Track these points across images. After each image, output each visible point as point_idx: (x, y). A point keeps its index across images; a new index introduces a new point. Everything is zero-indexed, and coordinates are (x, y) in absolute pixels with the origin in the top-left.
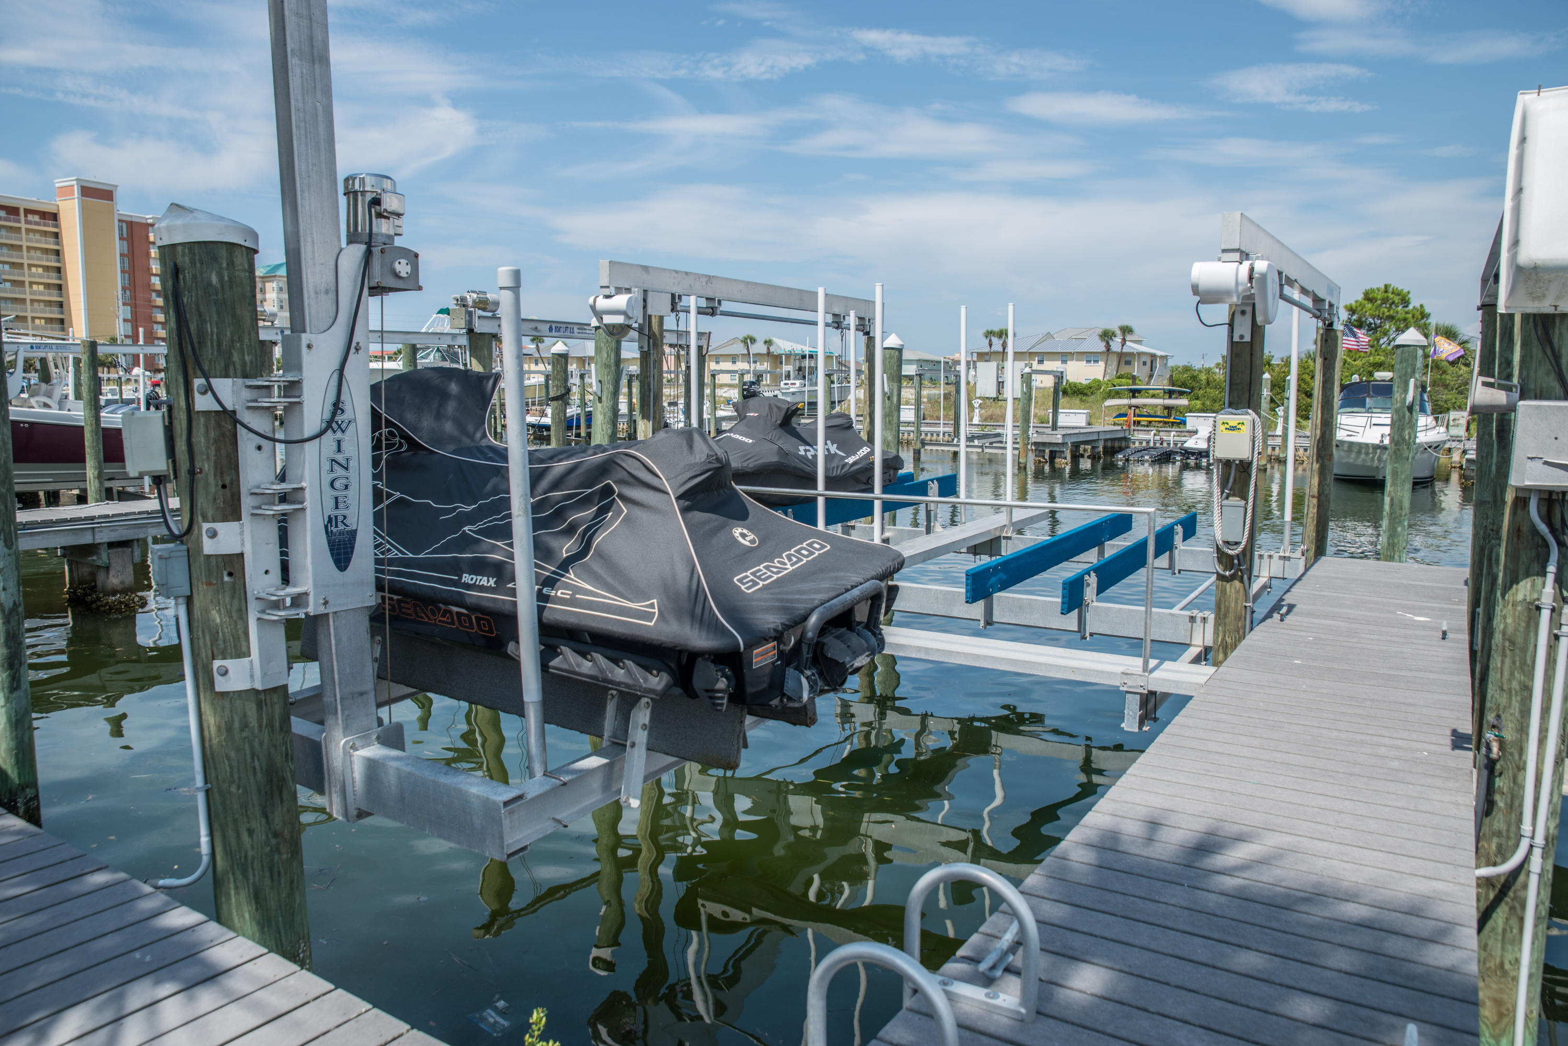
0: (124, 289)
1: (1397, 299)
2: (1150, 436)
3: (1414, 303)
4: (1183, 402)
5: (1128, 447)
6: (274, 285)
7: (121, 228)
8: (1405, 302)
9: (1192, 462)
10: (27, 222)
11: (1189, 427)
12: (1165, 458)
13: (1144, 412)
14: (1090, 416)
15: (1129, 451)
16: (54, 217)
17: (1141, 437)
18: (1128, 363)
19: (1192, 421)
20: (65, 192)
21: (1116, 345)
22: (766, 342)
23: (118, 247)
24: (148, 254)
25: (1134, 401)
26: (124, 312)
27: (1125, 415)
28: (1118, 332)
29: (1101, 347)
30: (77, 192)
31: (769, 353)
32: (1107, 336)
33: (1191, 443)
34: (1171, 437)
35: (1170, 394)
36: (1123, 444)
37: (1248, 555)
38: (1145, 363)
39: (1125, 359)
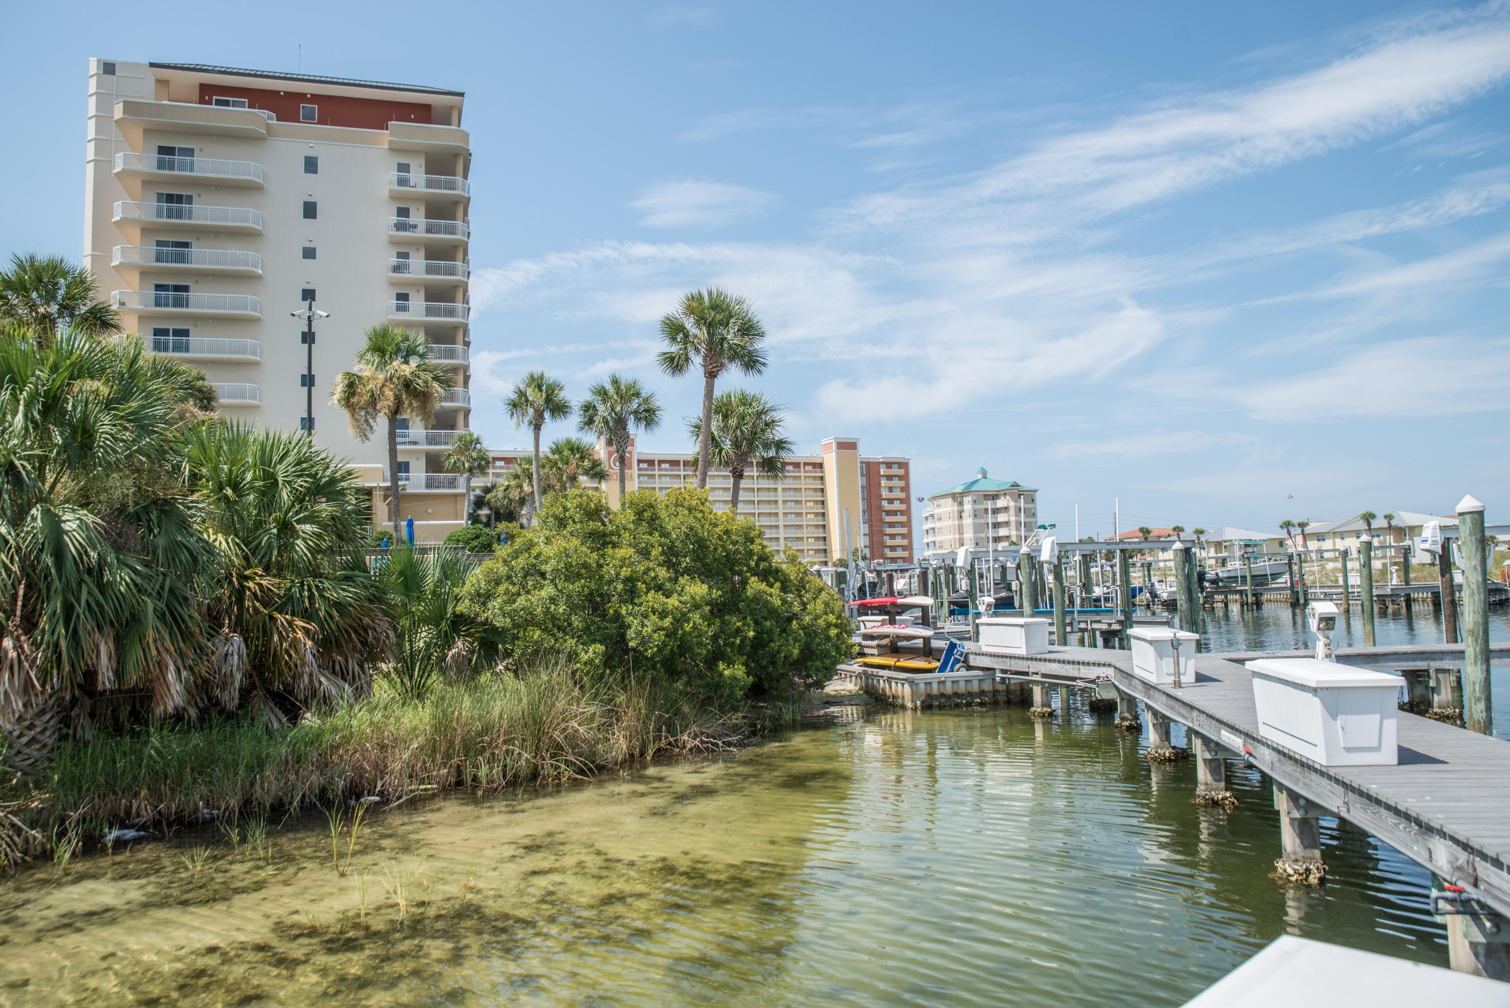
0: (864, 511)
6: (970, 498)
7: (862, 468)
10: (805, 472)
16: (821, 465)
20: (827, 447)
22: (1386, 517)
23: (860, 481)
24: (880, 484)
26: (865, 528)
30: (834, 445)
31: (1390, 527)
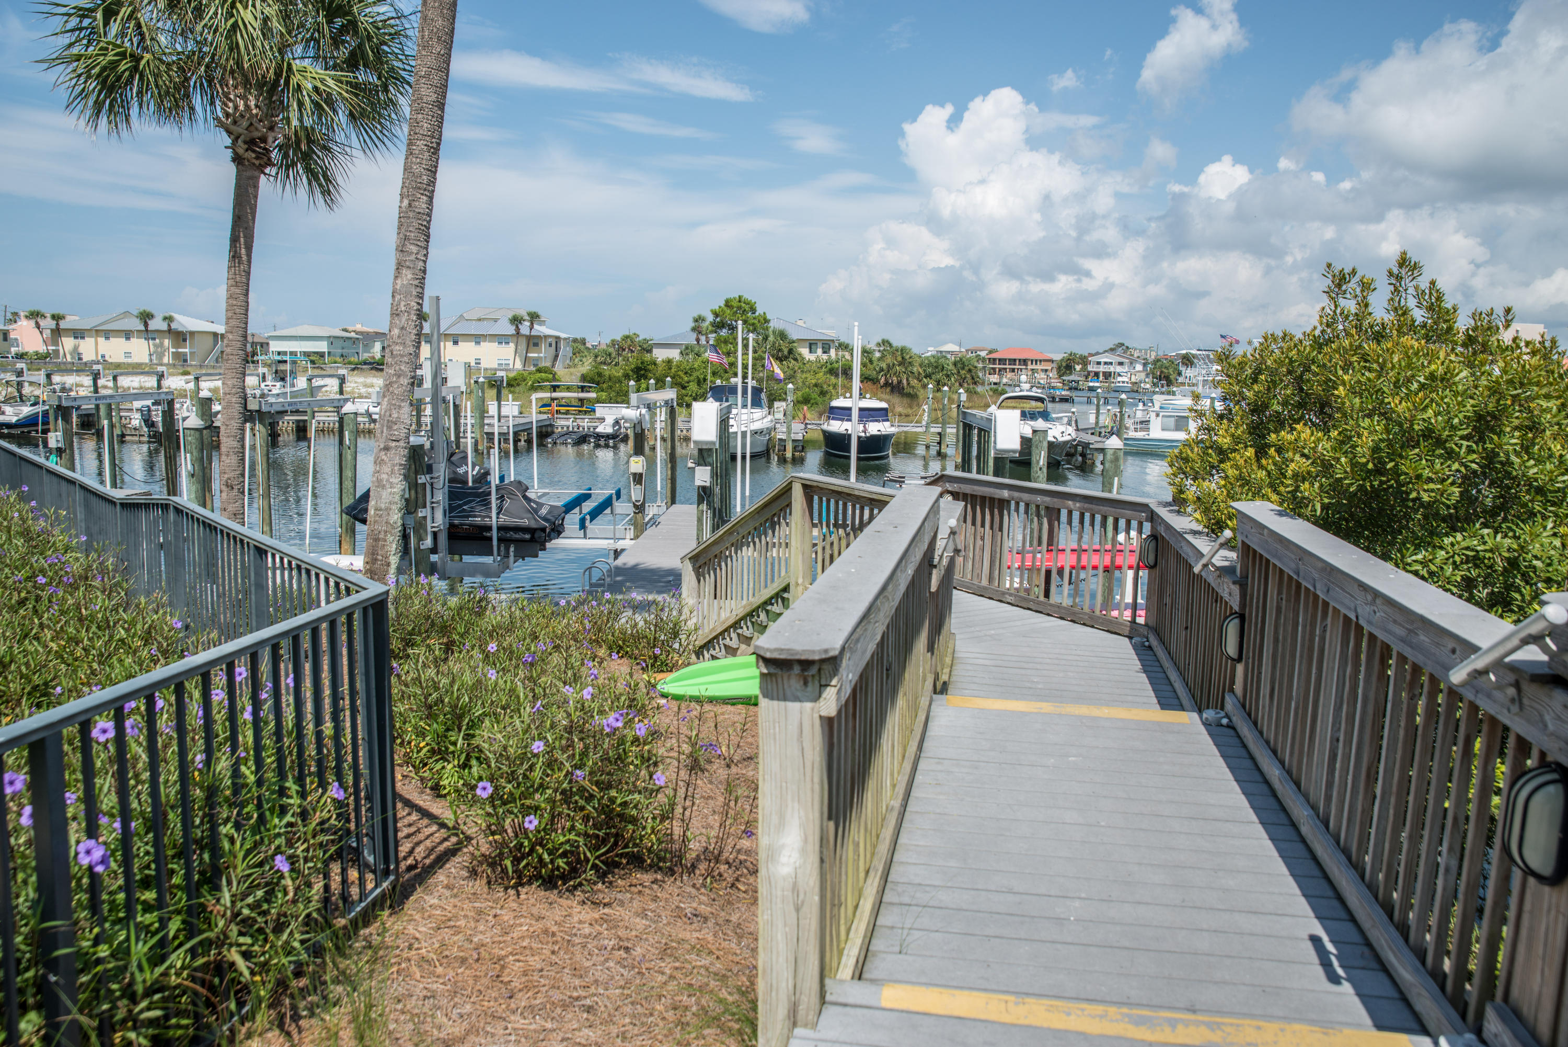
1: (747, 307)
2: (570, 423)
3: (759, 311)
4: (593, 395)
5: (553, 433)
8: (754, 311)
9: (602, 442)
11: (598, 415)
12: (582, 440)
13: (563, 402)
14: (521, 406)
15: (555, 436)
17: (564, 423)
18: (536, 345)
19: (600, 410)
21: (525, 329)
22: (165, 319)
25: (555, 395)
27: (550, 405)
28: (527, 318)
29: (511, 330)
31: (170, 330)
32: (516, 321)
33: (601, 429)
34: (585, 423)
35: (583, 389)
36: (549, 429)
37: (643, 504)
38: (550, 345)
39: (533, 342)
